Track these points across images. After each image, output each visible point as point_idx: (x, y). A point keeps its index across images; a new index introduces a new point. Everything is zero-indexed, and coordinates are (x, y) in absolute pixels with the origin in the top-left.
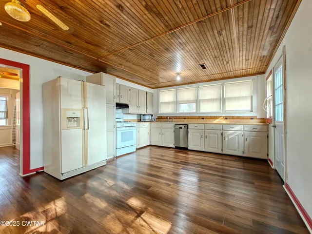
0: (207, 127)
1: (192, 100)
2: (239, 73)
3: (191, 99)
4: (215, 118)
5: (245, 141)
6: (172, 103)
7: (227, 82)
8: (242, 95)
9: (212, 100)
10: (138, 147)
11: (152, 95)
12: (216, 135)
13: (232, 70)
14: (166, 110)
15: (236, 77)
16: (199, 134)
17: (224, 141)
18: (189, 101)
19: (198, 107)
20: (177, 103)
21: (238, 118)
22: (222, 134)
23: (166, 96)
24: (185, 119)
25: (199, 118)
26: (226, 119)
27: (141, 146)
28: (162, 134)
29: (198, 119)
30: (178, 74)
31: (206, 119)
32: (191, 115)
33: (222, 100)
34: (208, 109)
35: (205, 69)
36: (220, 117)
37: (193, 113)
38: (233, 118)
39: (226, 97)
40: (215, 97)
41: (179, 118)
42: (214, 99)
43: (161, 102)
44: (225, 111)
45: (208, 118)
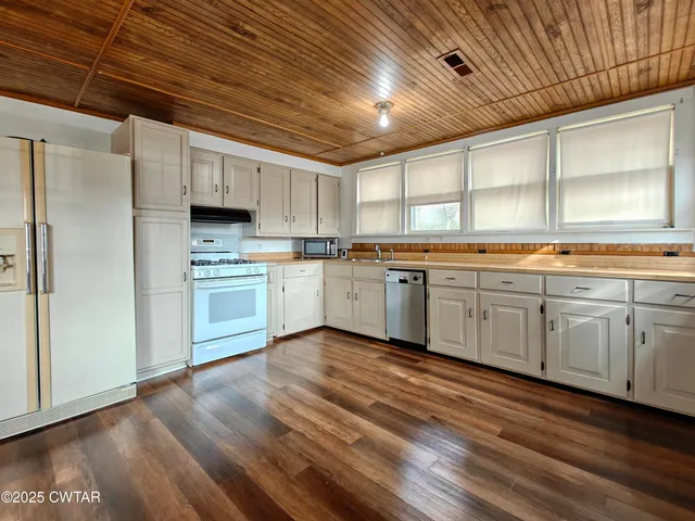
0: (489, 280)
1: (449, 194)
2: (613, 80)
3: (447, 191)
4: (526, 249)
5: (638, 343)
6: (390, 202)
7: (570, 124)
8: (627, 167)
9: (513, 190)
10: (281, 334)
11: (338, 183)
12: (521, 313)
13: (581, 72)
14: (373, 226)
15: (603, 100)
16: (460, 304)
17: (550, 335)
18: (440, 195)
19: (467, 214)
20: (402, 204)
21: (612, 250)
22: (542, 309)
23: (375, 185)
24: (427, 251)
25: (471, 248)
26: (565, 253)
27: (289, 331)
28: (353, 297)
29: (465, 251)
30: (382, 106)
31: (493, 252)
32: (446, 240)
33: (550, 189)
34: (499, 218)
35: (470, 77)
36: (542, 245)
37: (451, 234)
38: (590, 250)
39: (566, 176)
40: (525, 181)
41: (410, 248)
42: (519, 187)
43: (362, 204)
44: (561, 225)
45: (500, 252)
